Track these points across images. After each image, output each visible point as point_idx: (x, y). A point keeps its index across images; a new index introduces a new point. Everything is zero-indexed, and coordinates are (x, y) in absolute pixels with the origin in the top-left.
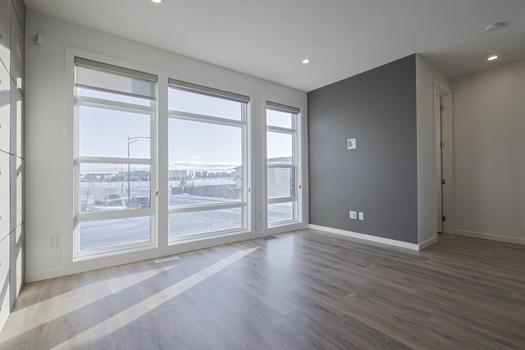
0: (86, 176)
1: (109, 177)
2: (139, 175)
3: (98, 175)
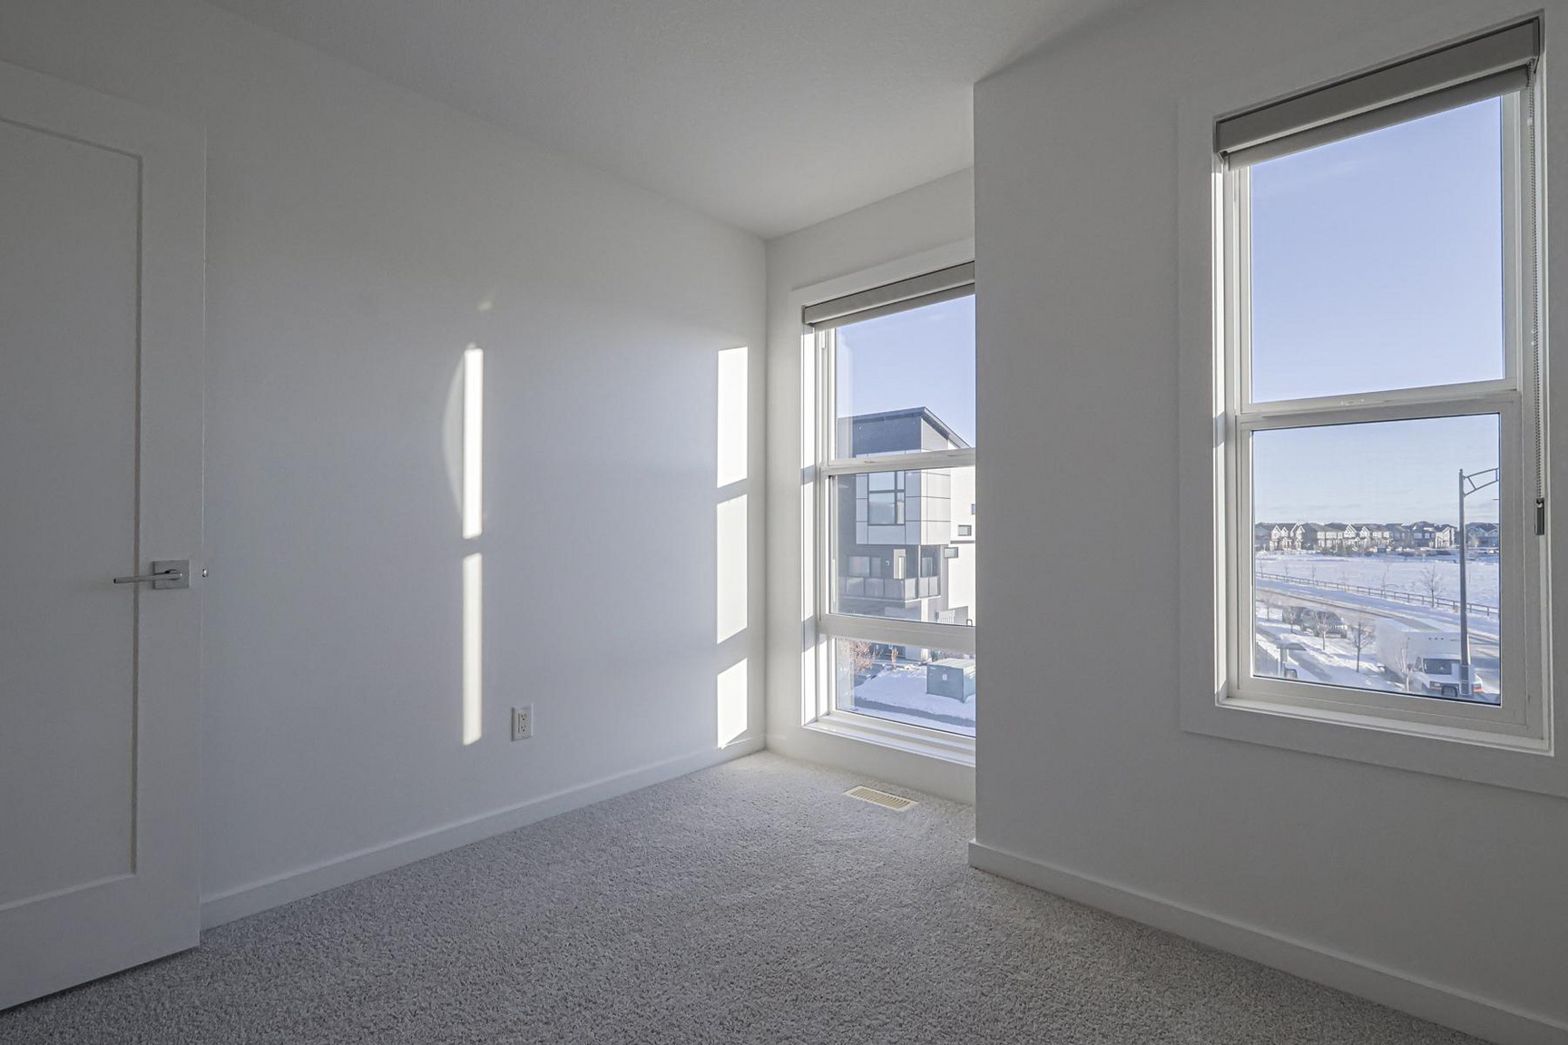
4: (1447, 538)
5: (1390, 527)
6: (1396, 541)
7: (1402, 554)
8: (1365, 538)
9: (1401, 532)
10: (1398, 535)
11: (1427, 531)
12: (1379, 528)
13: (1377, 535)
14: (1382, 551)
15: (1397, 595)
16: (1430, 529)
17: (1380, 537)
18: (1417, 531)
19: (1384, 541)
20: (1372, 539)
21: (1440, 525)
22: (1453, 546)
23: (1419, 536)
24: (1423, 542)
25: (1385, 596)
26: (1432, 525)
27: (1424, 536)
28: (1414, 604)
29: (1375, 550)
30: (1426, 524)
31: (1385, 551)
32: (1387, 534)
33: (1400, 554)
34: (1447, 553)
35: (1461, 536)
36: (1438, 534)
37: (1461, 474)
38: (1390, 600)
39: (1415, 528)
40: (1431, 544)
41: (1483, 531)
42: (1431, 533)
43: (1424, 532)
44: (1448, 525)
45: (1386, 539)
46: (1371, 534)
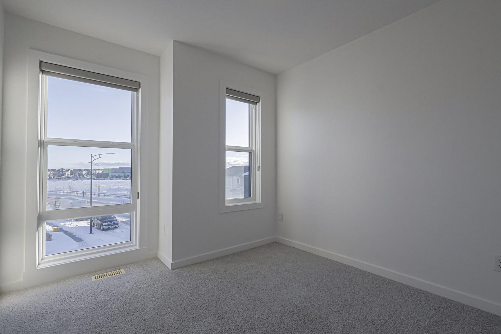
0: (72, 172)
1: (95, 172)
2: (124, 171)
3: (85, 170)
4: (70, 173)
5: (53, 170)
6: (55, 175)
7: (57, 179)
9: (56, 172)
11: (64, 171)
15: (60, 191)
16: (65, 171)
17: (50, 173)
18: (61, 171)
21: (67, 169)
22: (71, 176)
23: (62, 173)
24: (63, 175)
25: (56, 192)
26: (65, 170)
27: (63, 173)
28: (66, 194)
30: (63, 169)
31: (52, 178)
32: (52, 172)
34: (70, 178)
35: (73, 173)
36: (67, 172)
37: (91, 155)
38: (58, 193)
39: (60, 170)
40: (65, 175)
41: (79, 171)
42: (65, 172)
43: (63, 172)
44: (69, 170)
45: (52, 174)
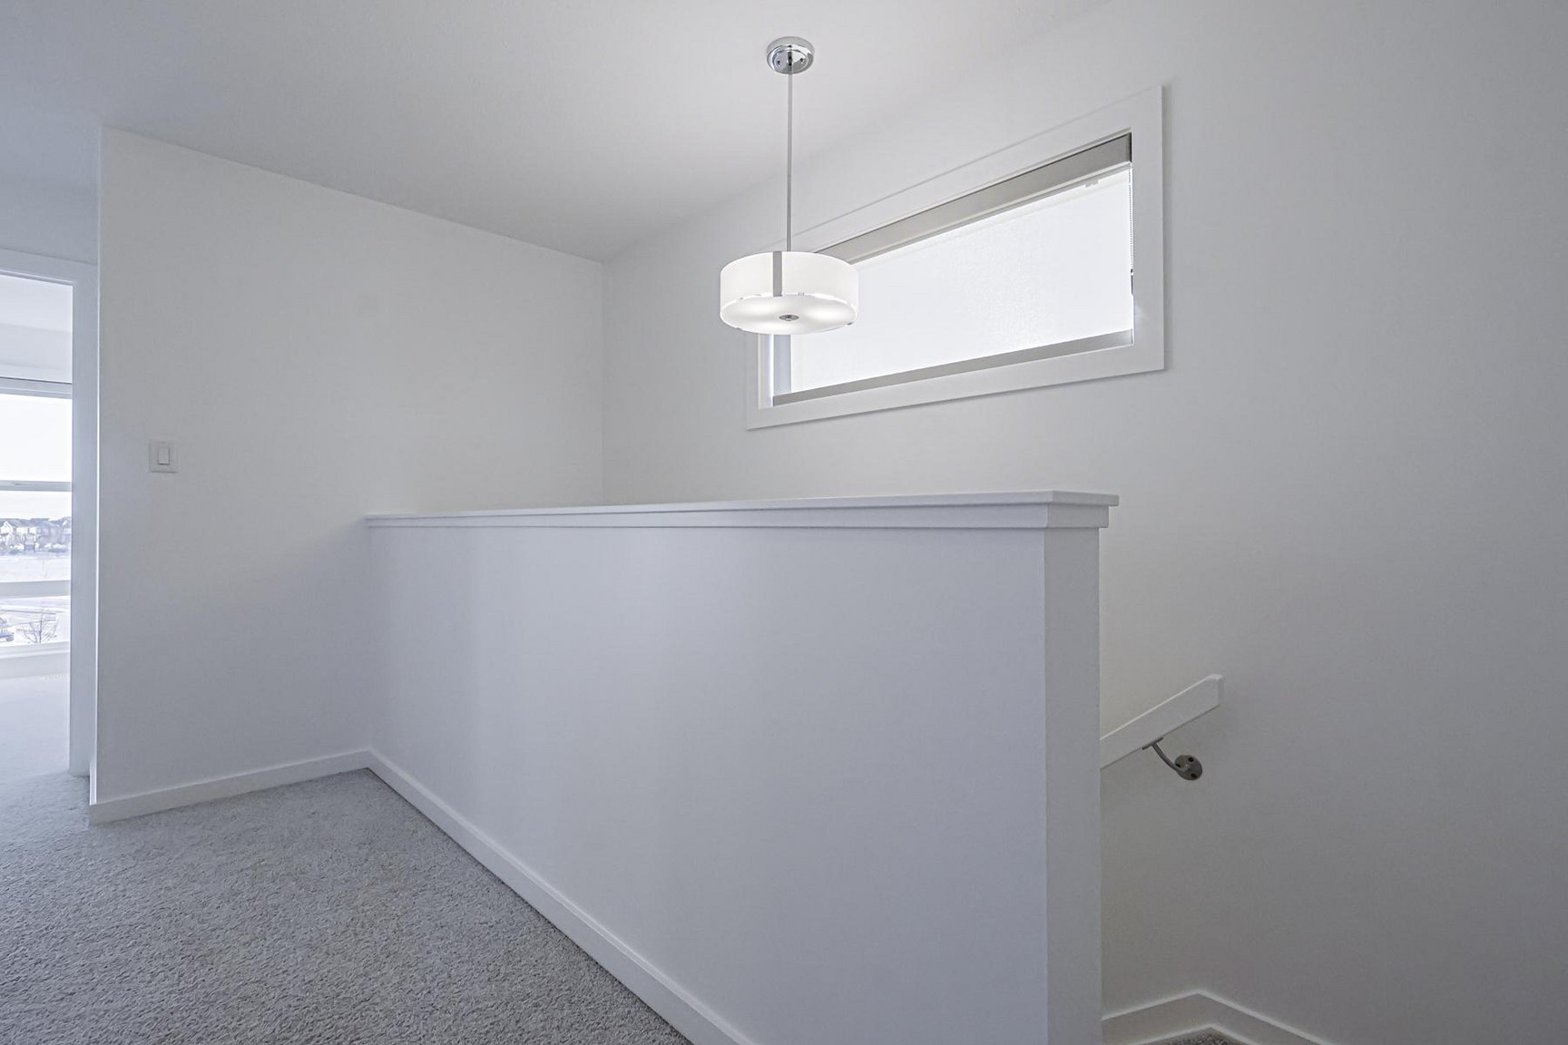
5: (34, 522)
6: (45, 537)
7: (52, 551)
8: (7, 534)
9: (50, 528)
10: (46, 531)
12: (23, 523)
13: (22, 530)
14: (30, 549)
17: (25, 532)
19: (30, 538)
20: (16, 535)
29: (21, 547)
31: (34, 547)
32: (33, 530)
33: (50, 551)
39: (64, 523)
45: (32, 534)
46: (15, 530)
